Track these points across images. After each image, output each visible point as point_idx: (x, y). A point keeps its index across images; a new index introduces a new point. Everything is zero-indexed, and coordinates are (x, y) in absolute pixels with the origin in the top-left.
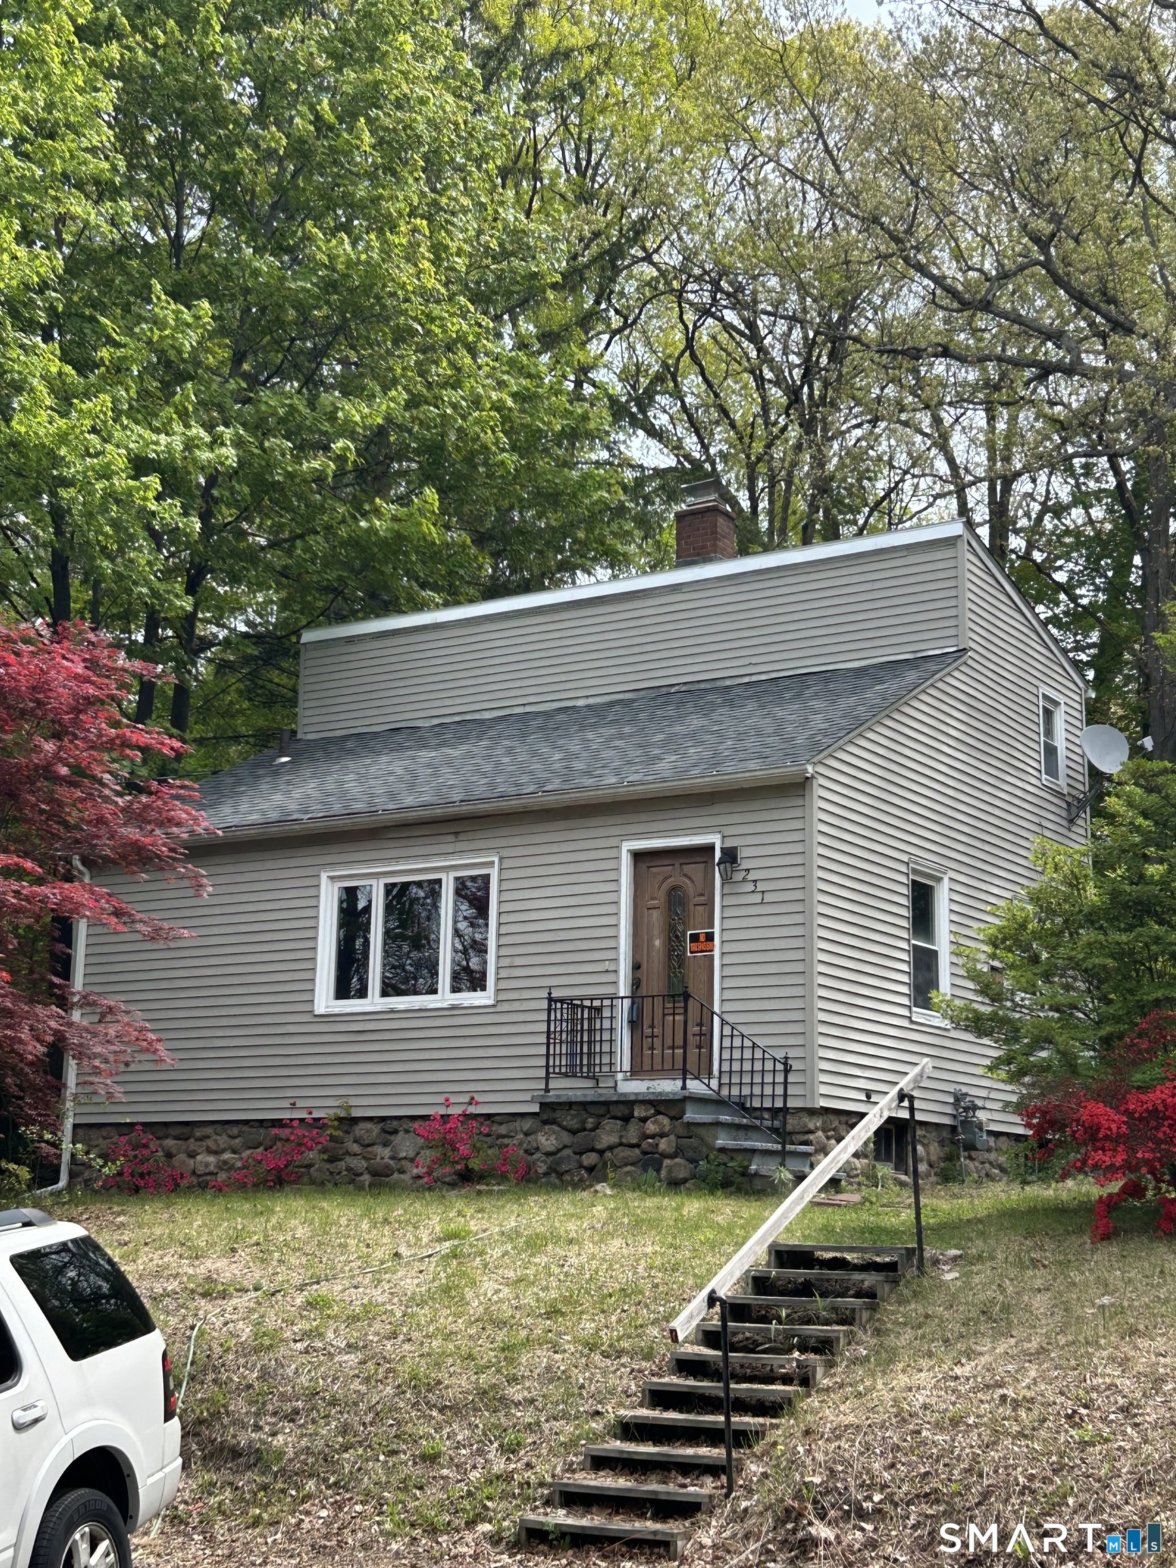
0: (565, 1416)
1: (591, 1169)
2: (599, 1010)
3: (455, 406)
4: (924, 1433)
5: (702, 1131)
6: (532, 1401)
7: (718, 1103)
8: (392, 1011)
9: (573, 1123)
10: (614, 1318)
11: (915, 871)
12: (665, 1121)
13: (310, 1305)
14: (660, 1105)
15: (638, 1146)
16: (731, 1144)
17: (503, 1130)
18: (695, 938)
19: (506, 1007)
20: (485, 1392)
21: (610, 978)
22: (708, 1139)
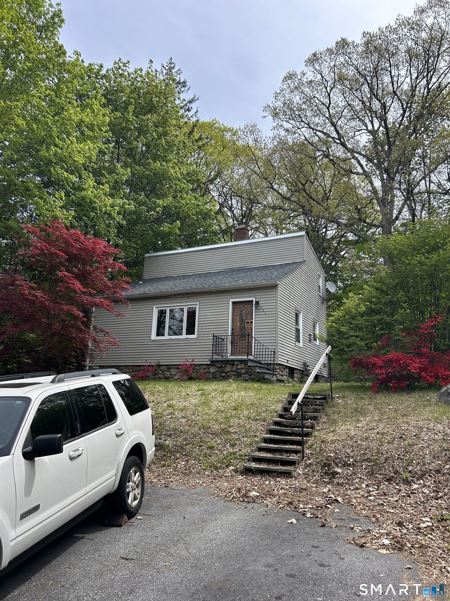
0: (246, 436)
1: (223, 377)
2: (223, 339)
3: (183, 204)
4: (359, 442)
5: (253, 368)
6: (237, 432)
7: (255, 362)
8: (171, 339)
9: (219, 366)
10: (252, 411)
11: (296, 310)
12: (243, 365)
13: (169, 406)
14: (241, 361)
15: (236, 371)
16: (260, 371)
17: (198, 368)
18: (248, 323)
19: (200, 338)
20: (223, 430)
21: (227, 332)
22: (255, 370)
